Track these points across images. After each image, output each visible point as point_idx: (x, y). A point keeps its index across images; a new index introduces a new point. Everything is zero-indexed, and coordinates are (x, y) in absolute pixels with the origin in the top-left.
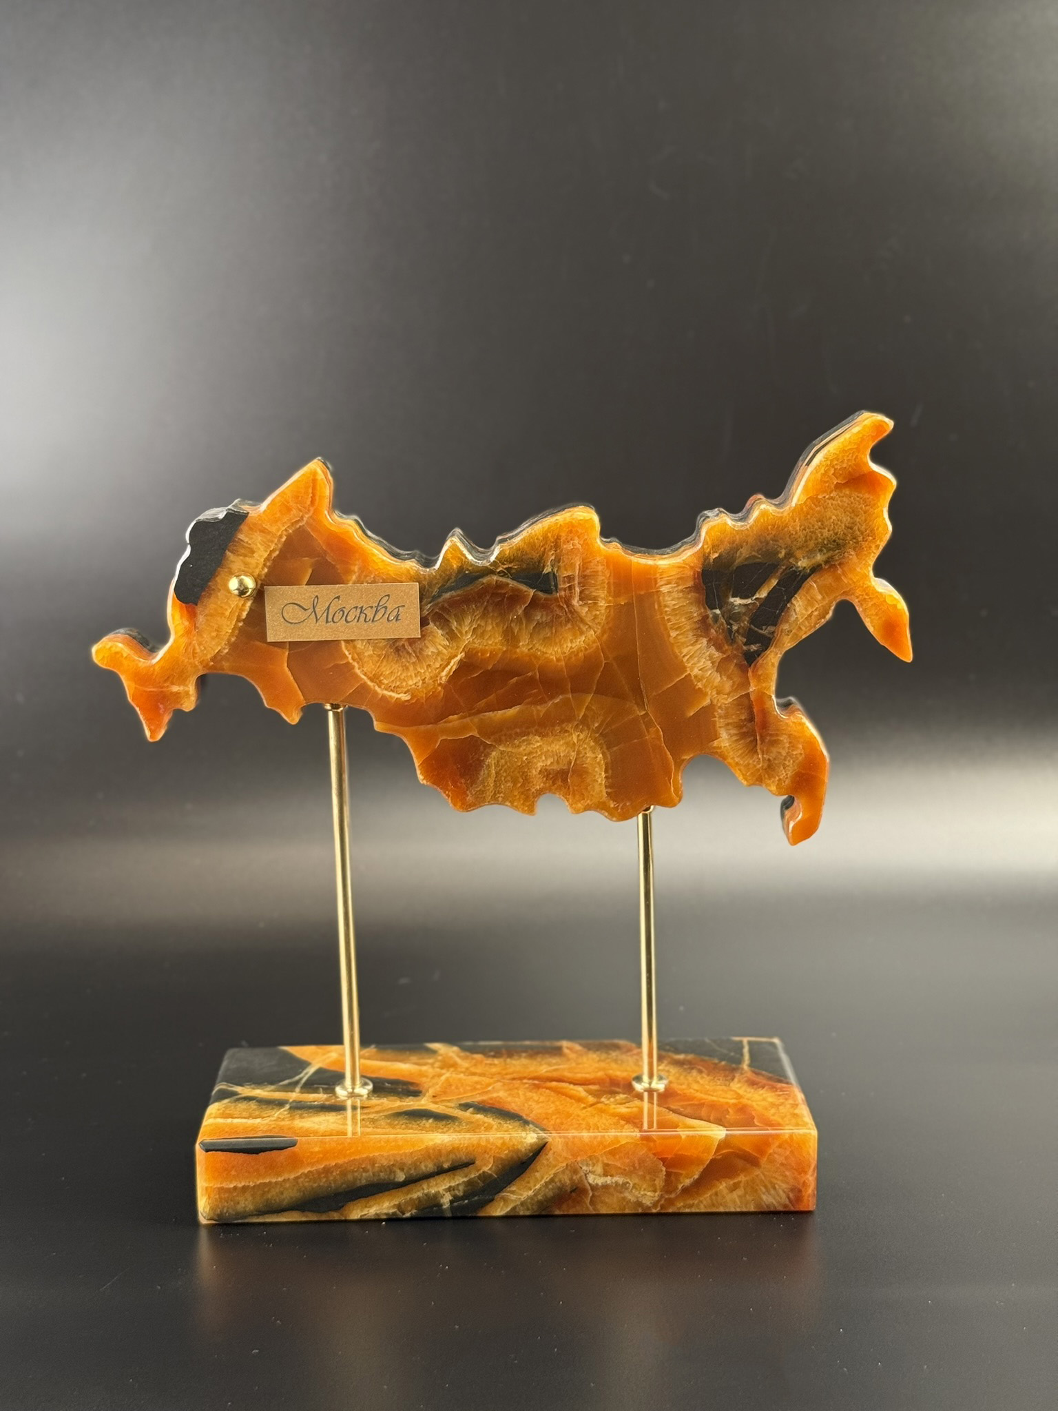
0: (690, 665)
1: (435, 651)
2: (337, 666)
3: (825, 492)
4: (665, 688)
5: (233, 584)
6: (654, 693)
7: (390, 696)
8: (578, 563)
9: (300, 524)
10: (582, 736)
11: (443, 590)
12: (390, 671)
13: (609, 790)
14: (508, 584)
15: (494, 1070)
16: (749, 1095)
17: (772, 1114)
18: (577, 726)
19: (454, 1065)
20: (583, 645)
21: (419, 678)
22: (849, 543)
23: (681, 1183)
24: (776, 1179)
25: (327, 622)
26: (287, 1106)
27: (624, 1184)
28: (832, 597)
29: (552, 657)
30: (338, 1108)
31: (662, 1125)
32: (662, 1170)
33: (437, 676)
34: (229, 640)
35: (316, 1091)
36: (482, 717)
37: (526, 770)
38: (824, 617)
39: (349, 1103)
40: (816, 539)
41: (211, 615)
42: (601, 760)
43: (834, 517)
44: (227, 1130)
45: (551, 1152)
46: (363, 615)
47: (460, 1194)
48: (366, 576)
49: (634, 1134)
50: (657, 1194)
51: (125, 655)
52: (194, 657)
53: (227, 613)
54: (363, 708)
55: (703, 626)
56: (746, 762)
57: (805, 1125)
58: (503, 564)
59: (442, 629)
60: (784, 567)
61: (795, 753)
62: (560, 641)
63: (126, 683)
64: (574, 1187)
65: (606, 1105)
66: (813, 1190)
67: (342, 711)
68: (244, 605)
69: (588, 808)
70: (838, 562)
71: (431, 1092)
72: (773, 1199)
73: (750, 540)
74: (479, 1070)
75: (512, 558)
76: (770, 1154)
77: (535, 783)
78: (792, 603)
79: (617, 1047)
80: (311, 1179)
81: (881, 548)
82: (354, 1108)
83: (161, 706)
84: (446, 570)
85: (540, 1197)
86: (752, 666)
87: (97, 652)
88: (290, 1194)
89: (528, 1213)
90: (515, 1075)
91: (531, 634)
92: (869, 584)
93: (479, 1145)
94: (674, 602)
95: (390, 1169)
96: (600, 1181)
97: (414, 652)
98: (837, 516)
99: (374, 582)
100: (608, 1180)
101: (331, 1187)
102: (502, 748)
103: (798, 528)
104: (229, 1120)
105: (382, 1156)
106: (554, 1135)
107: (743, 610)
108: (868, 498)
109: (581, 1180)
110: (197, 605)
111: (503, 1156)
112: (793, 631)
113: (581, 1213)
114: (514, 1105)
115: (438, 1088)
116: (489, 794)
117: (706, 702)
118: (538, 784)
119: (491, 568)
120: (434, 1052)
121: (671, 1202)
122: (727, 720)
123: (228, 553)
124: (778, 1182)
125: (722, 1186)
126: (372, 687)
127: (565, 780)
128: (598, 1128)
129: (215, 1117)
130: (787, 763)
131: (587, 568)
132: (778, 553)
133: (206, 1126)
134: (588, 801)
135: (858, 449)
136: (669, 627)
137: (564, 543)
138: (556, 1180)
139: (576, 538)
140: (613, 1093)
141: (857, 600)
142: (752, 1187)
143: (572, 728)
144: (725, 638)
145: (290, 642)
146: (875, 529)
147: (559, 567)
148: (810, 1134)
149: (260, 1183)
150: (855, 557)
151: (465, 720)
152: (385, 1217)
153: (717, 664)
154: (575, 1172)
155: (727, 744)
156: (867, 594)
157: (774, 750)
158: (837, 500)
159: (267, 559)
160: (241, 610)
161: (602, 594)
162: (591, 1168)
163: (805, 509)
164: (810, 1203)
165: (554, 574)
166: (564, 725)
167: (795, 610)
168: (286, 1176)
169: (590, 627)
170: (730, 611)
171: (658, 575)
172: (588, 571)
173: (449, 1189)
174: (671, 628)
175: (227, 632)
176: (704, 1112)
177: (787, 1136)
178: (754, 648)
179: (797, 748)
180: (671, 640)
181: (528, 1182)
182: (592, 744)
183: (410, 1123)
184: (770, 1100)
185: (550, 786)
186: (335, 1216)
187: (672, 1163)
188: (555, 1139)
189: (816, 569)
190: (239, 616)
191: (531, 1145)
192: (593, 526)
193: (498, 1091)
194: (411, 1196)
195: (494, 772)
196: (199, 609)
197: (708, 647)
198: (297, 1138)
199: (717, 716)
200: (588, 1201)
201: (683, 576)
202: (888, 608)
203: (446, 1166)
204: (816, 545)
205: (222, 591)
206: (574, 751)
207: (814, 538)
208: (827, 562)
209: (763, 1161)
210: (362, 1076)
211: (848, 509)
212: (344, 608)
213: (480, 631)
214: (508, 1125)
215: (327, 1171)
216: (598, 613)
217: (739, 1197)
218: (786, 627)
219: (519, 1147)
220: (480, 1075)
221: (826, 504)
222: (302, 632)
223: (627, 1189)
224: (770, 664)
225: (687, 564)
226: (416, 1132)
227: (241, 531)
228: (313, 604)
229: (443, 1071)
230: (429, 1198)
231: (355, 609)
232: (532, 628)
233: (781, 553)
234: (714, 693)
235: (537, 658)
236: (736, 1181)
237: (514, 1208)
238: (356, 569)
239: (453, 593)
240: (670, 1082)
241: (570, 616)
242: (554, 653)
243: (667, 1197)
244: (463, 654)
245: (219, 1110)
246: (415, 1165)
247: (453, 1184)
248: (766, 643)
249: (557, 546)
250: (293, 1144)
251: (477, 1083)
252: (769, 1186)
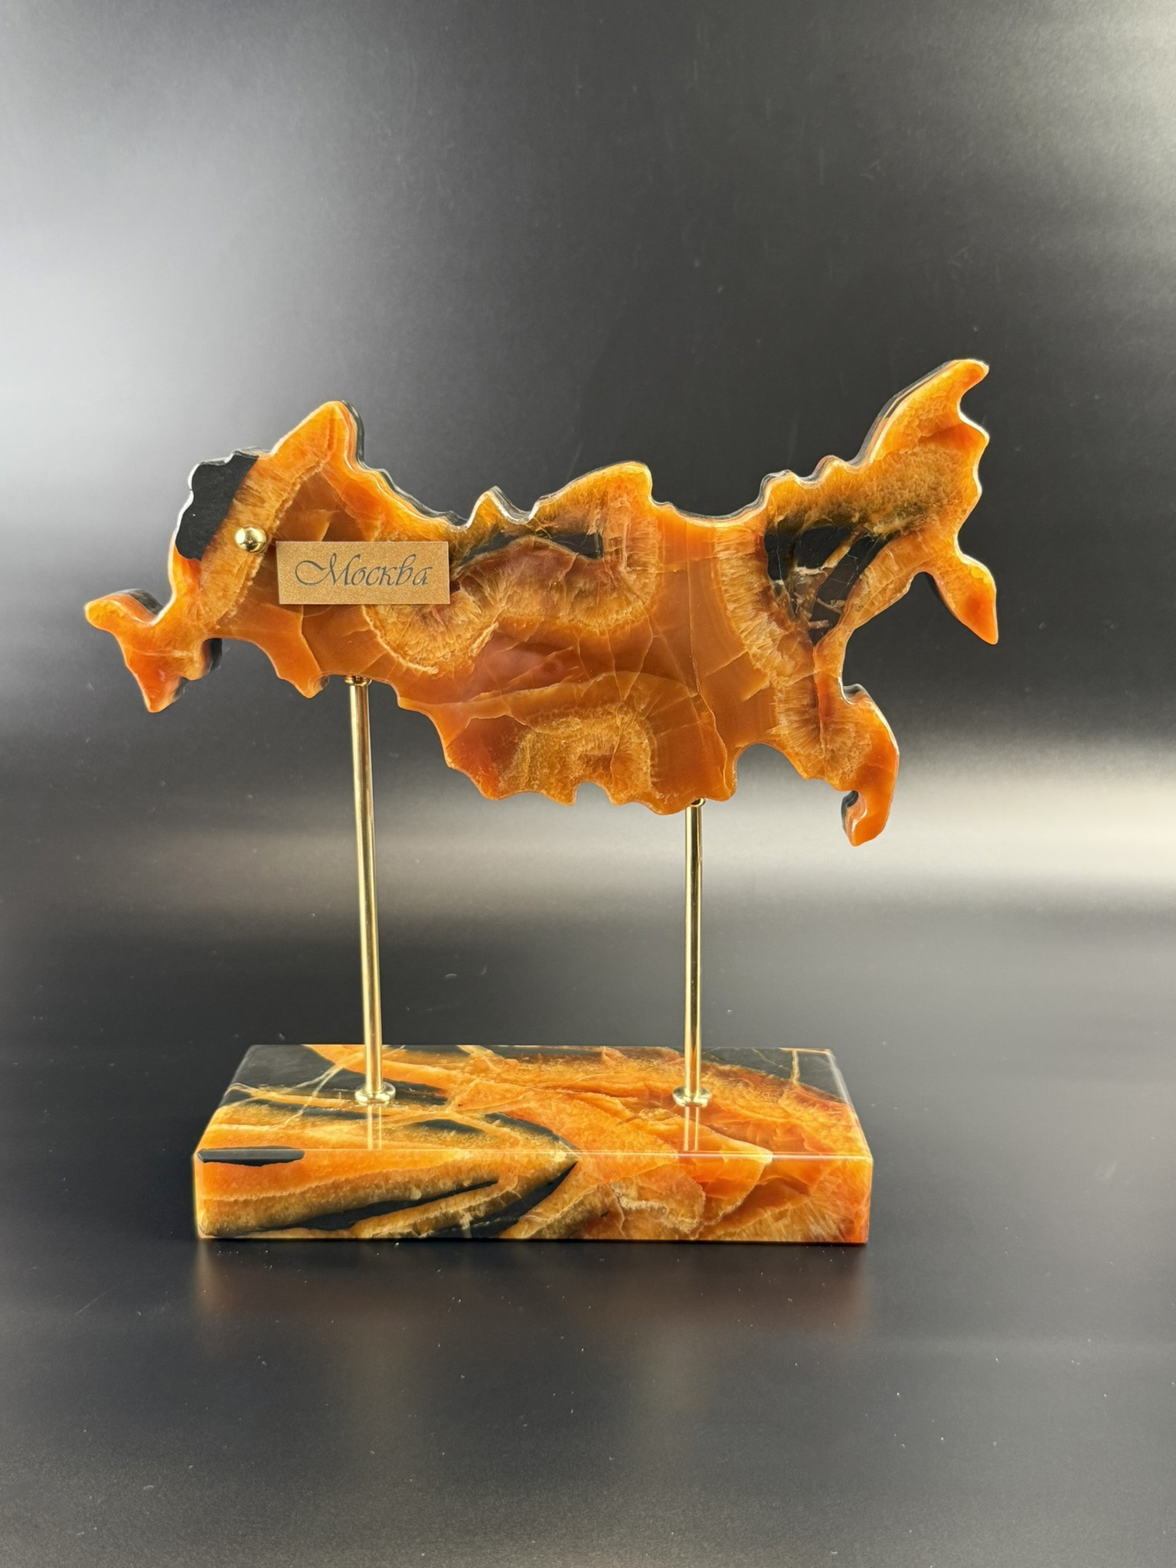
0: (748, 642)
1: (466, 620)
2: (357, 633)
3: (907, 446)
4: (721, 667)
5: (240, 537)
6: (708, 674)
7: (416, 669)
8: (626, 522)
9: (316, 471)
10: (626, 719)
11: (475, 551)
12: (416, 641)
13: (655, 780)
14: (547, 546)
15: (527, 1077)
16: (798, 1114)
17: (823, 1137)
18: (621, 707)
19: (486, 1070)
20: (630, 617)
21: (448, 650)
22: (932, 506)
23: (722, 1209)
24: (825, 1207)
25: (346, 583)
26: (301, 1112)
27: (660, 1210)
28: (910, 569)
29: (595, 630)
30: (357, 1116)
31: (705, 1146)
32: (701, 1196)
33: (468, 648)
34: (237, 602)
35: (334, 1096)
36: (518, 696)
37: (564, 755)
38: (900, 591)
39: (370, 1110)
40: (895, 501)
41: (218, 573)
42: (647, 746)
43: (916, 476)
44: (230, 1137)
45: (581, 1173)
46: (386, 577)
47: (481, 1214)
48: (389, 533)
49: (672, 1155)
50: (695, 1221)
51: (121, 614)
52: (198, 619)
53: (235, 571)
54: (386, 681)
55: (765, 598)
56: (807, 752)
57: (859, 1151)
58: (543, 523)
59: (474, 595)
60: (857, 533)
61: (861, 743)
62: (604, 614)
63: (123, 646)
64: (606, 1211)
65: (643, 1120)
66: (866, 1222)
67: (365, 686)
68: (253, 562)
69: (631, 799)
70: (918, 529)
71: (458, 1100)
72: (823, 1229)
73: (821, 501)
74: (512, 1077)
75: (553, 516)
76: (821, 1182)
77: (573, 770)
78: (864, 575)
79: (659, 1055)
80: (319, 1195)
81: (968, 513)
82: (375, 1116)
83: (162, 673)
84: (478, 528)
85: (568, 1220)
86: (818, 644)
87: (91, 610)
88: (296, 1210)
89: (555, 1237)
90: (549, 1084)
91: (573, 604)
92: (953, 554)
93: (503, 1163)
94: (732, 571)
95: (406, 1187)
96: (634, 1205)
97: (443, 621)
98: (920, 475)
99: (398, 539)
100: (643, 1204)
101: (341, 1204)
102: (538, 730)
103: (875, 489)
104: (235, 1127)
105: (397, 1172)
106: (585, 1153)
107: (809, 581)
108: (957, 455)
109: (613, 1203)
110: (201, 560)
111: (529, 1176)
112: (865, 607)
113: (612, 1238)
114: (544, 1118)
115: (465, 1095)
116: (523, 781)
117: (765, 685)
118: (577, 770)
119: (530, 527)
120: (466, 1054)
121: (710, 1229)
122: (787, 705)
123: (235, 502)
124: (830, 1213)
125: (767, 1214)
126: (396, 659)
127: (606, 768)
128: (633, 1148)
129: (221, 1123)
130: (852, 754)
131: (636, 530)
132: (851, 516)
133: (209, 1132)
134: (632, 792)
135: (947, 398)
136: (726, 599)
137: (611, 500)
138: (586, 1202)
139: (625, 495)
140: (652, 1107)
141: (938, 573)
142: (800, 1216)
143: (615, 709)
144: (789, 613)
145: (305, 605)
146: (963, 490)
147: (605, 528)
148: (865, 1161)
149: (263, 1197)
150: (938, 522)
151: (497, 698)
152: (399, 1237)
153: (778, 642)
154: (607, 1194)
155: (787, 732)
156: (950, 566)
157: (839, 739)
158: (921, 457)
159: (279, 510)
160: (251, 567)
161: (653, 559)
162: (624, 1191)
163: (884, 467)
164: (862, 1234)
165: (599, 535)
166: (606, 707)
167: (868, 582)
168: (291, 1190)
169: (638, 597)
170: (795, 582)
171: (715, 540)
172: (638, 533)
173: (470, 1209)
174: (728, 601)
175: (235, 592)
176: (749, 1132)
177: (840, 1163)
178: (820, 624)
179: (864, 738)
180: (729, 613)
181: (556, 1204)
182: (638, 728)
183: (430, 1136)
184: (821, 1120)
185: (590, 774)
186: (345, 1234)
187: (713, 1188)
188: (586, 1159)
189: (893, 536)
190: (248, 574)
191: (559, 1164)
192: (644, 482)
193: (528, 1101)
194: (428, 1215)
195: (529, 756)
196: (204, 565)
197: (769, 622)
198: (304, 1150)
199: (777, 700)
200: (620, 1226)
201: (745, 541)
202: (973, 582)
203: (466, 1184)
204: (895, 508)
205: (229, 546)
206: (617, 736)
207: (892, 500)
208: (906, 528)
209: (813, 1189)
210: (385, 1080)
211: (933, 466)
212: (365, 568)
213: (516, 598)
214: (537, 1140)
215: (336, 1186)
216: (647, 581)
217: (786, 1227)
218: (857, 601)
219: (547, 1166)
220: (512, 1082)
221: (908, 460)
222: (318, 594)
223: (663, 1214)
224: (838, 643)
225: (748, 528)
226: (436, 1146)
227: (249, 477)
228: (331, 563)
229: (473, 1077)
230: (447, 1219)
231: (377, 570)
232: (573, 596)
233: (854, 516)
234: (774, 674)
235: (579, 630)
236: (782, 1209)
237: (540, 1232)
238: (378, 523)
239: (487, 555)
240: (714, 1096)
241: (616, 583)
242: (597, 625)
243: (706, 1224)
244: (497, 625)
245: (226, 1114)
246: (433, 1182)
247: (473, 1204)
248: (834, 619)
249: (603, 503)
250: (300, 1156)
251: (508, 1091)
252: (817, 1213)
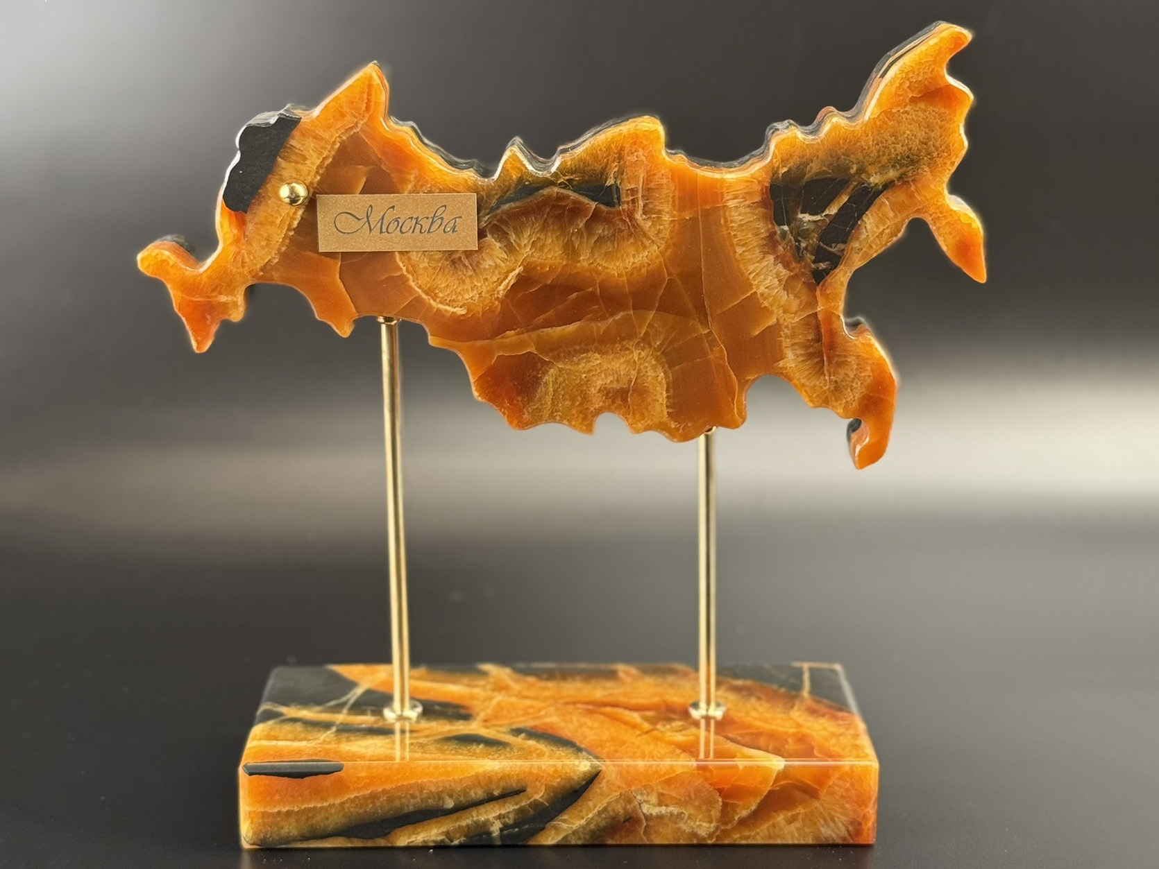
0: (756, 282)
1: (493, 264)
2: (392, 278)
3: (899, 105)
4: (731, 305)
5: (284, 192)
6: (719, 312)
7: (446, 310)
8: (642, 175)
9: (355, 131)
10: (643, 354)
11: (501, 201)
12: (446, 284)
13: (671, 410)
14: (569, 196)
15: (547, 693)
16: (809, 724)
17: (832, 744)
18: (638, 343)
19: (506, 687)
20: (646, 260)
21: (475, 292)
22: (923, 159)
23: (737, 814)
24: (835, 810)
25: (381, 232)
26: (334, 729)
27: (680, 815)
28: (904, 215)
29: (613, 272)
30: (386, 732)
31: (720, 754)
32: (718, 801)
33: (494, 291)
34: (279, 250)
35: (363, 713)
36: (541, 334)
37: (585, 388)
38: (896, 235)
39: (397, 726)
40: (889, 155)
41: (261, 224)
42: (662, 379)
43: (908, 132)
44: (271, 752)
45: (605, 781)
46: (418, 226)
47: (510, 821)
48: (422, 186)
49: (690, 763)
50: (712, 825)
51: (171, 263)
52: (243, 267)
53: (278, 222)
54: (418, 321)
55: (771, 242)
56: (812, 383)
57: (866, 756)
58: (564, 175)
59: (500, 241)
60: (855, 183)
61: (863, 375)
62: (622, 257)
63: (172, 292)
64: (628, 817)
65: (662, 732)
66: (873, 824)
67: (395, 324)
68: (295, 213)
69: (648, 428)
70: (910, 179)
71: (482, 716)
72: (832, 831)
73: (821, 154)
74: (532, 693)
75: (574, 169)
76: (830, 786)
77: (594, 401)
78: (863, 220)
79: (673, 672)
80: (357, 805)
81: (956, 164)
82: (403, 732)
83: (208, 317)
84: (504, 181)
85: (592, 826)
86: (820, 284)
87: (143, 259)
88: (336, 820)
89: (580, 842)
90: (569, 700)
91: (592, 248)
92: (944, 202)
93: (530, 773)
94: (741, 218)
95: (439, 796)
96: (655, 811)
97: (471, 265)
98: (911, 131)
99: (430, 192)
100: (663, 810)
101: (378, 813)
102: (560, 365)
103: (871, 143)
104: (274, 743)
105: (431, 782)
106: (608, 763)
107: (812, 227)
108: (944, 113)
109: (634, 810)
110: (246, 213)
111: (555, 784)
112: (864, 249)
113: (634, 843)
114: (567, 731)
115: (489, 711)
116: (546, 413)
117: (772, 321)
118: (597, 402)
119: (552, 179)
120: (484, 674)
121: (726, 833)
122: (793, 340)
123: (279, 159)
124: (838, 815)
125: (780, 818)
126: (427, 301)
127: (625, 399)
128: (653, 757)
129: (260, 739)
130: (854, 385)
131: (651, 182)
132: (849, 168)
133: (250, 748)
134: (649, 422)
135: (935, 62)
136: (735, 243)
137: (628, 155)
138: (610, 809)
139: (640, 150)
140: (669, 720)
141: (930, 219)
142: (810, 819)
143: (633, 346)
144: (793, 255)
145: (342, 252)
146: (951, 145)
147: (622, 180)
148: (871, 766)
149: (305, 808)
150: (929, 173)
151: (522, 336)
152: (432, 844)
153: (784, 282)
154: (629, 801)
155: (793, 365)
156: (941, 212)
157: (842, 372)
158: (911, 115)
159: (319, 167)
160: (293, 219)
161: (667, 208)
162: (645, 797)
163: (878, 123)
164: (869, 835)
165: (617, 187)
166: (624, 343)
167: (866, 227)
168: (331, 801)
169: (653, 242)
170: (798, 227)
171: (725, 189)
172: (652, 184)
173: (500, 817)
174: (737, 244)
175: (277, 242)
176: (762, 741)
177: (847, 768)
178: (822, 266)
179: (866, 370)
180: (737, 256)
181: (581, 811)
182: (654, 362)
183: (460, 749)
184: (831, 729)
185: (609, 406)
186: (381, 842)
187: (729, 794)
188: (609, 768)
189: (888, 185)
190: (290, 225)
191: (584, 773)
192: (658, 137)
193: (550, 716)
194: (460, 823)
195: (552, 390)
196: (248, 217)
197: (775, 265)
198: (343, 762)
199: (783, 335)
200: (642, 831)
201: (751, 190)
202: (962, 227)
203: (496, 793)
204: (889, 160)
205: (272, 199)
206: (634, 370)
207: (887, 154)
208: (899, 178)
209: (823, 793)
210: (412, 698)
211: (923, 123)
212: (399, 218)
213: (539, 244)
214: (561, 751)
215: (374, 796)
216: (662, 227)
217: (797, 829)
218: (856, 245)
219: (572, 775)
220: (535, 698)
221: (900, 118)
222: (355, 242)
223: (682, 819)
224: (839, 283)
225: (754, 178)
226: (466, 757)
227: (293, 137)
228: (367, 213)
229: (495, 694)
230: (478, 825)
231: (410, 220)
232: (593, 242)
233: (852, 168)
234: (782, 311)
235: (598, 273)
236: (794, 813)
237: (565, 838)
238: (412, 177)
239: (513, 205)
240: (728, 710)
241: (633, 230)
242: (615, 268)
243: (723, 828)
244: (521, 268)
245: (263, 731)
246: (465, 792)
247: (503, 812)
248: (835, 261)
249: (620, 157)
250: (339, 769)
251: (531, 707)
252: (828, 818)
